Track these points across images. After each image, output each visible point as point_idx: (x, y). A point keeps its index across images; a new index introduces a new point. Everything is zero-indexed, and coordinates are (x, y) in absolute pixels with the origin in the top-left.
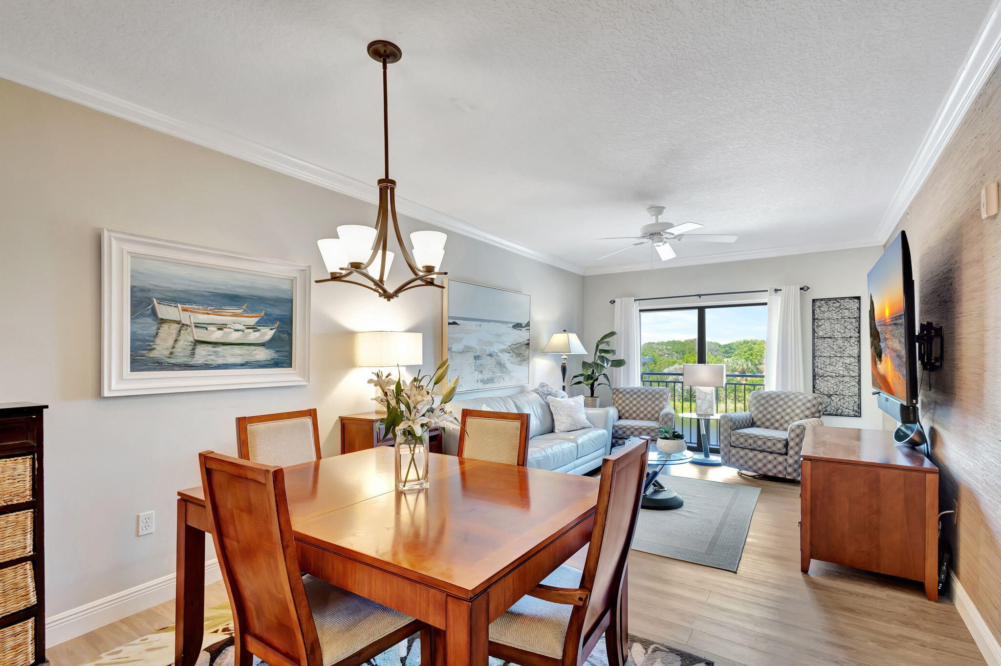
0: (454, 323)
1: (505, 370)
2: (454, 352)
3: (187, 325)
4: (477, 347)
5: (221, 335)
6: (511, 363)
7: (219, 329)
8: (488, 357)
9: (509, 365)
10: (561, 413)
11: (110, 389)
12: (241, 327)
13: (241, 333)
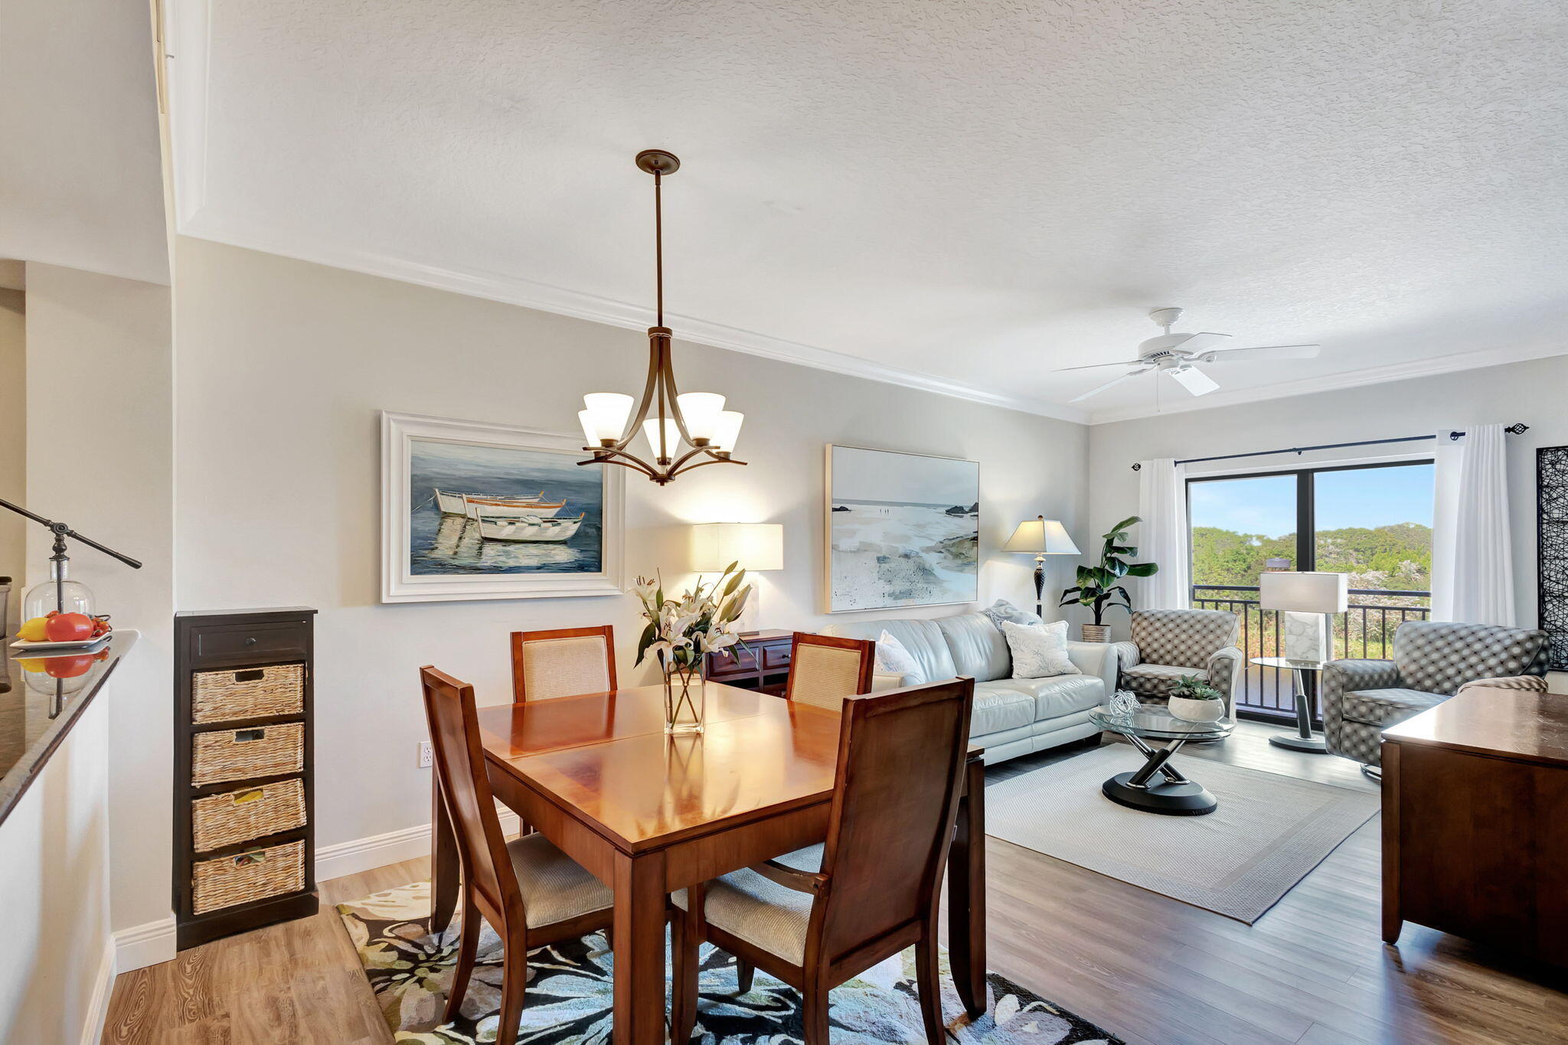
0: (843, 509)
1: (931, 578)
2: (842, 551)
3: (473, 520)
4: (883, 544)
5: (512, 531)
6: (943, 568)
7: (510, 523)
8: (902, 559)
9: (938, 571)
10: (1022, 647)
11: (389, 595)
12: (537, 521)
13: (536, 528)
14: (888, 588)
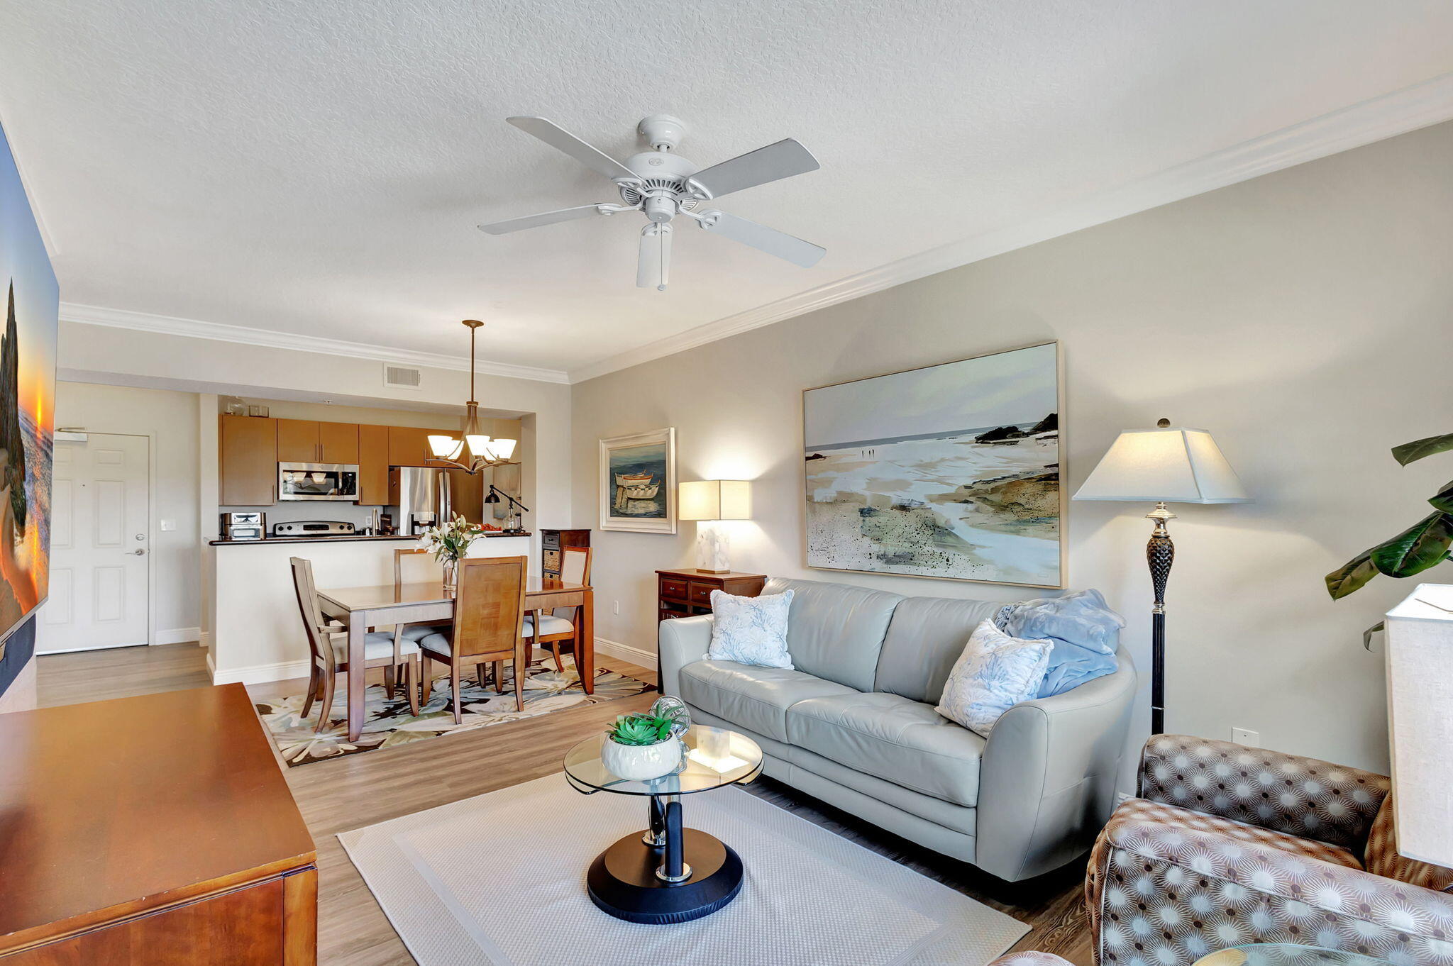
0: (817, 456)
11: (602, 526)
14: (876, 548)
